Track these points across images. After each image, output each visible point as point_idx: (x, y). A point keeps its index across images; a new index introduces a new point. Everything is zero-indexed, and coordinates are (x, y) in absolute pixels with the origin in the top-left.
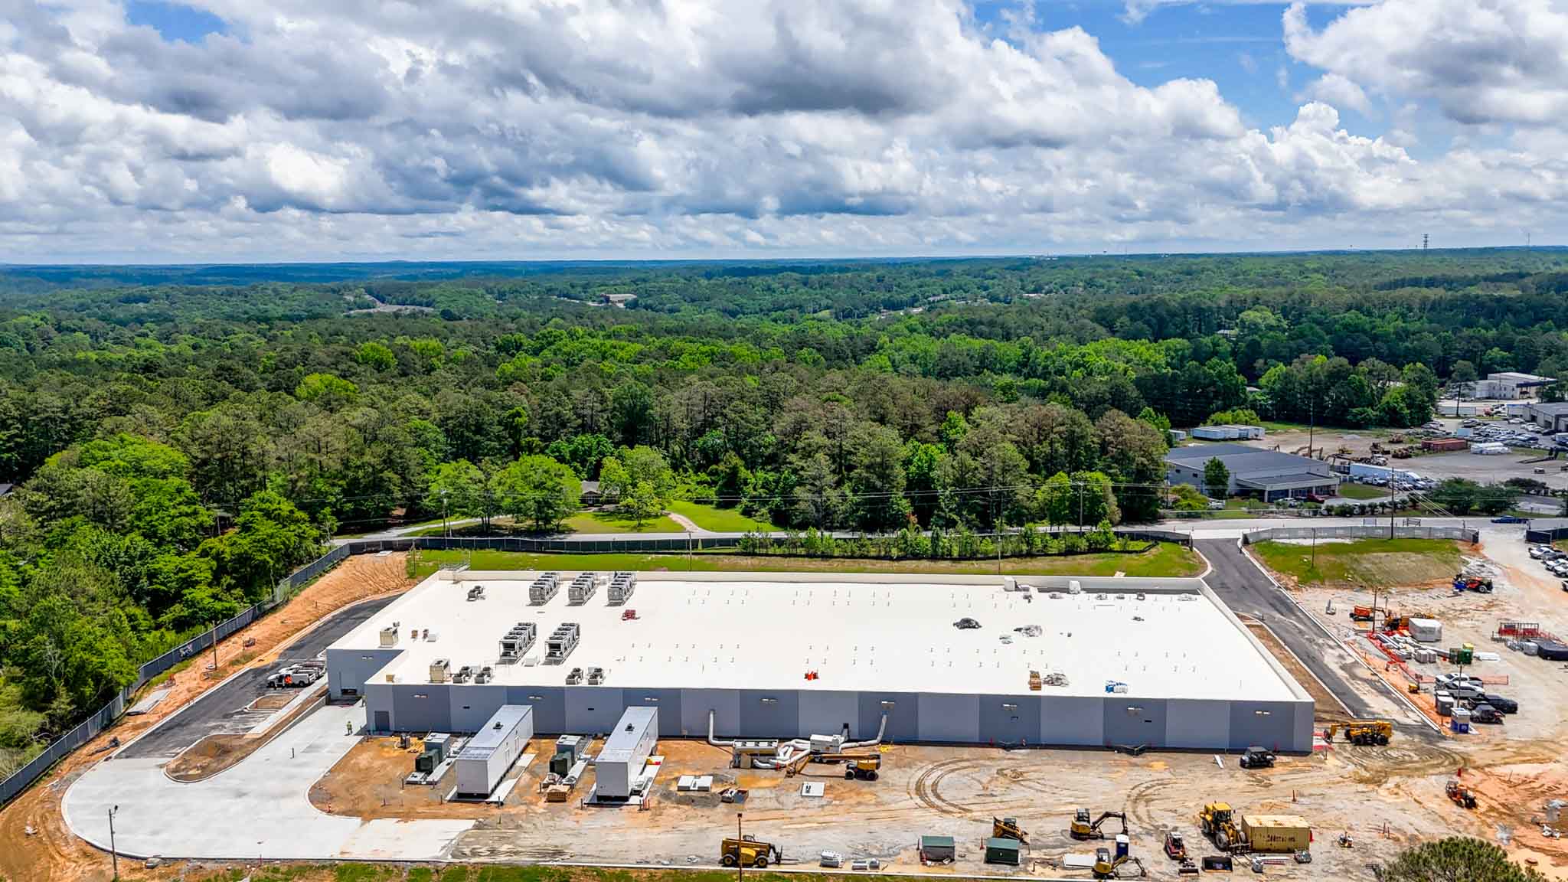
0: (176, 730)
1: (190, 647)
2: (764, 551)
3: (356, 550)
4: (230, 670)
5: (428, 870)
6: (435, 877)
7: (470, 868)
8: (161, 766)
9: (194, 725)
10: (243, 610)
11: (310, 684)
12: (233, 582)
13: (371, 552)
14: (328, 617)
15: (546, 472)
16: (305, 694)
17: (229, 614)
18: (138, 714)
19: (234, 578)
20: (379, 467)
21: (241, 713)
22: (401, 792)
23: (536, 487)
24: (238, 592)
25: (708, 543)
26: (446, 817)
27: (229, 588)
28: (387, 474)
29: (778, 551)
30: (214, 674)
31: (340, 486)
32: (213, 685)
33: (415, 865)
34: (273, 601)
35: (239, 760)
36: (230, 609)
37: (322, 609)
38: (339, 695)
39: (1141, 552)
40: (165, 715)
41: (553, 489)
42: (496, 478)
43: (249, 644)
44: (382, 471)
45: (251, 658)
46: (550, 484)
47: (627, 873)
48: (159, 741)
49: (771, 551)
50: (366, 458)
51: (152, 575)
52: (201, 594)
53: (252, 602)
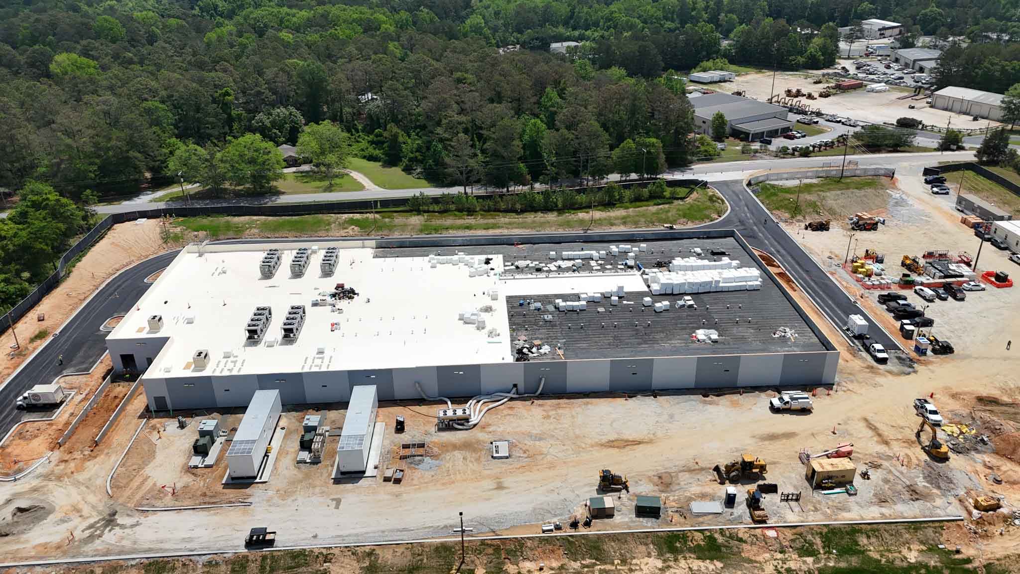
2: (426, 208)
3: (117, 219)
15: (256, 151)
20: (124, 149)
23: (250, 163)
25: (386, 203)
28: (132, 154)
29: (437, 208)
34: (57, 274)
39: (685, 198)
41: (264, 163)
42: (219, 155)
44: (127, 151)
46: (260, 160)
49: (431, 209)
50: (113, 143)
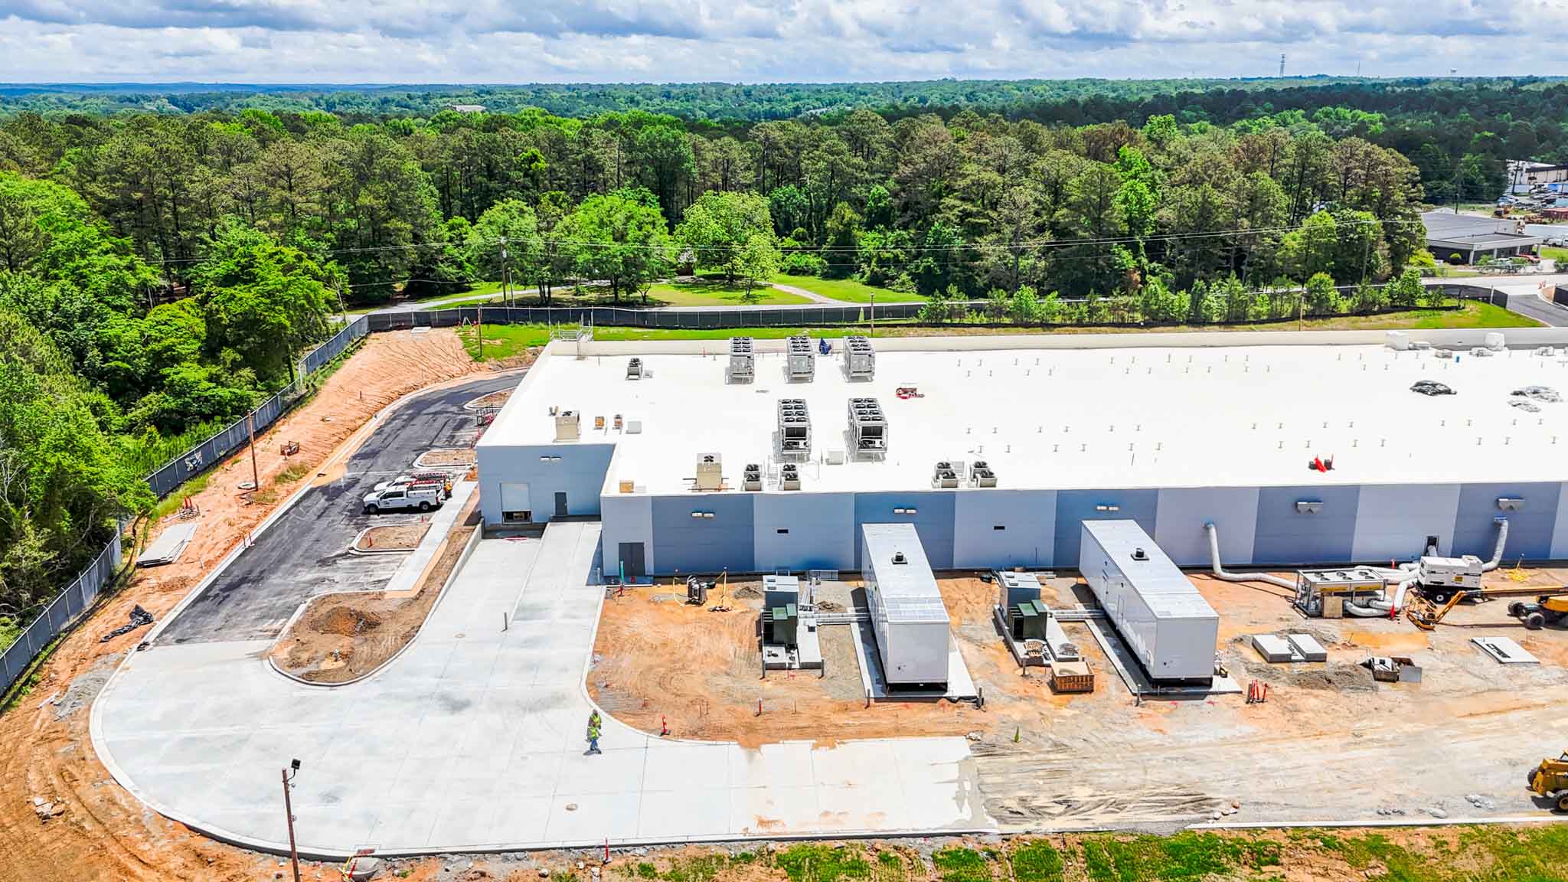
0: (245, 588)
1: (198, 456)
3: (378, 326)
4: (281, 489)
5: (972, 855)
6: (996, 869)
7: (1055, 845)
8: (260, 656)
9: (275, 580)
10: (260, 401)
11: (438, 507)
12: (239, 357)
13: (399, 328)
14: (385, 414)
16: (442, 522)
17: (241, 407)
18: (157, 563)
19: (241, 352)
21: (345, 555)
22: (768, 685)
23: (616, 239)
24: (247, 373)
25: (874, 312)
26: (899, 731)
27: (235, 367)
29: (977, 320)
30: (254, 496)
31: (329, 240)
32: (266, 514)
33: (940, 844)
34: (293, 390)
35: (407, 638)
36: (241, 399)
37: (371, 402)
38: (499, 520)
39: (1460, 308)
40: (209, 564)
43: (291, 450)
45: (302, 471)
47: (1378, 837)
48: (224, 611)
49: (967, 321)
51: (106, 347)
52: (191, 372)
53: (270, 389)
